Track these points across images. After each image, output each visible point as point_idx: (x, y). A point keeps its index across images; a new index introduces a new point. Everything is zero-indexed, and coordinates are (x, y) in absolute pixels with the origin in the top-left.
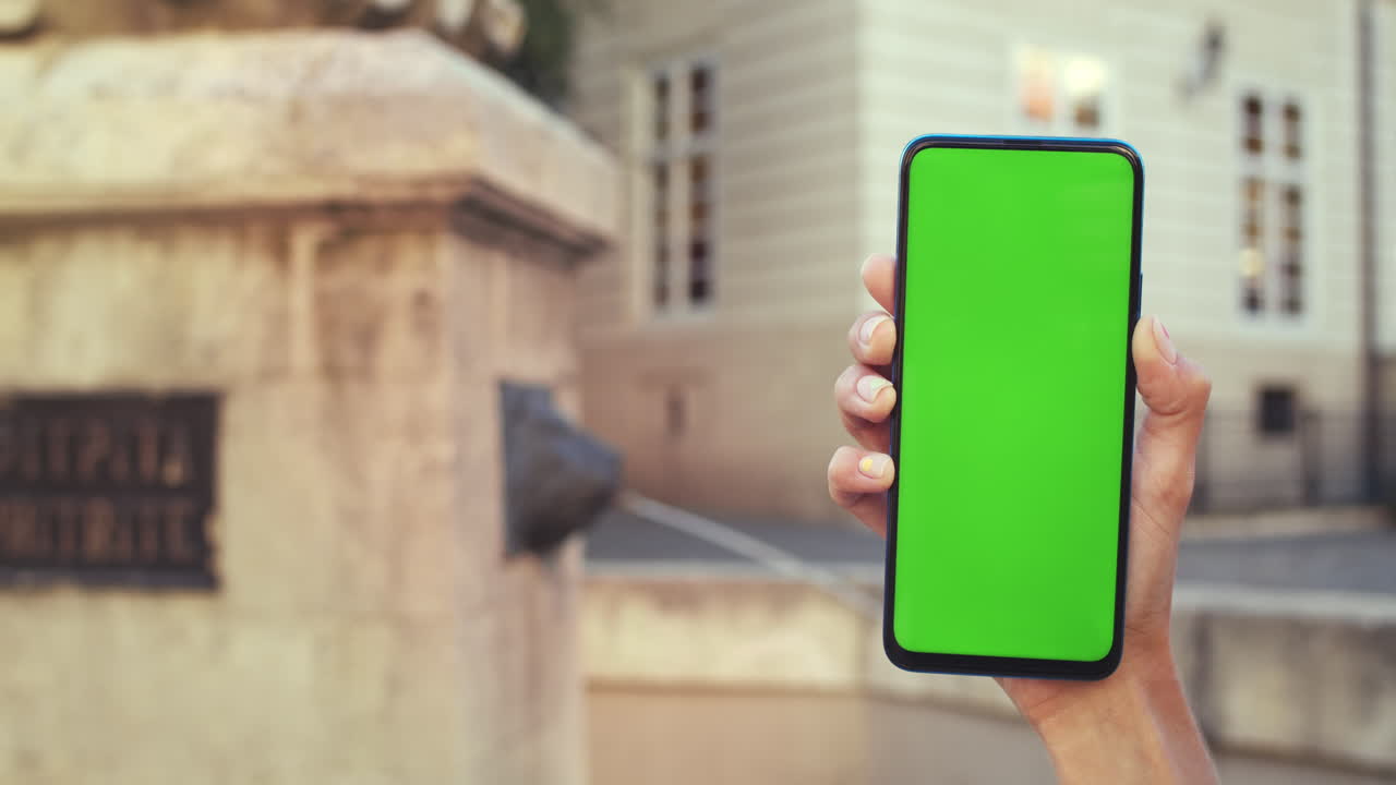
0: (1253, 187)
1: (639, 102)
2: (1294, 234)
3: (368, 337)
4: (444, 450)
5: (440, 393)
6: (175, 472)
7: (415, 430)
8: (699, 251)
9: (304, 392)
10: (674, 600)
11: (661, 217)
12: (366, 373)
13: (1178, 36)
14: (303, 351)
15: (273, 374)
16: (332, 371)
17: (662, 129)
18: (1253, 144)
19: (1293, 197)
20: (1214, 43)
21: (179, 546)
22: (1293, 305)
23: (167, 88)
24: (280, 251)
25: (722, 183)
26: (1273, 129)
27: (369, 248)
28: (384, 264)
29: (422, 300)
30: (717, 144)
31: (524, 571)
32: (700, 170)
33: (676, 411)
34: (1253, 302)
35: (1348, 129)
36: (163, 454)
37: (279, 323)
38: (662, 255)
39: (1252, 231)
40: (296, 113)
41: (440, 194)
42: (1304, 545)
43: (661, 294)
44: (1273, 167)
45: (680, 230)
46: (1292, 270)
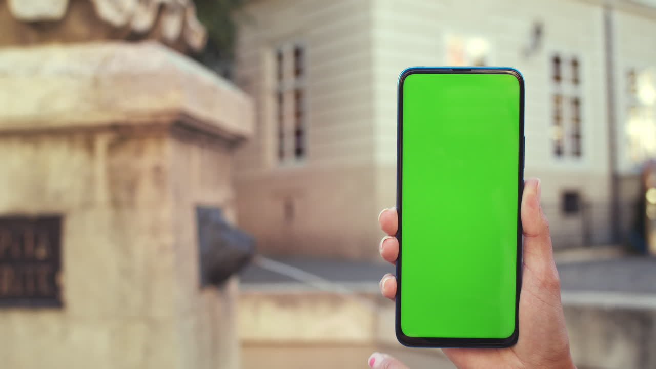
0: (558, 99)
1: (269, 64)
2: (577, 120)
3: (132, 186)
4: (168, 239)
5: (166, 213)
6: (42, 252)
7: (155, 230)
8: (299, 133)
9: (102, 214)
10: (285, 302)
11: (281, 117)
12: (132, 204)
13: (521, 29)
14: (102, 194)
15: (87, 205)
16: (116, 204)
17: (280, 76)
18: (557, 78)
19: (576, 103)
20: (538, 32)
21: (44, 287)
22: (577, 153)
23: (35, 72)
24: (90, 147)
25: (310, 101)
26: (566, 71)
27: (132, 145)
28: (139, 152)
29: (158, 171)
30: (306, 83)
31: (210, 295)
32: (298, 95)
33: (289, 209)
34: (559, 152)
35: (601, 70)
36: (36, 243)
37: (90, 181)
38: (281, 136)
39: (557, 119)
40: (96, 83)
41: (165, 119)
42: (583, 266)
43: (281, 154)
44: (567, 89)
45: (290, 124)
46: (577, 137)
